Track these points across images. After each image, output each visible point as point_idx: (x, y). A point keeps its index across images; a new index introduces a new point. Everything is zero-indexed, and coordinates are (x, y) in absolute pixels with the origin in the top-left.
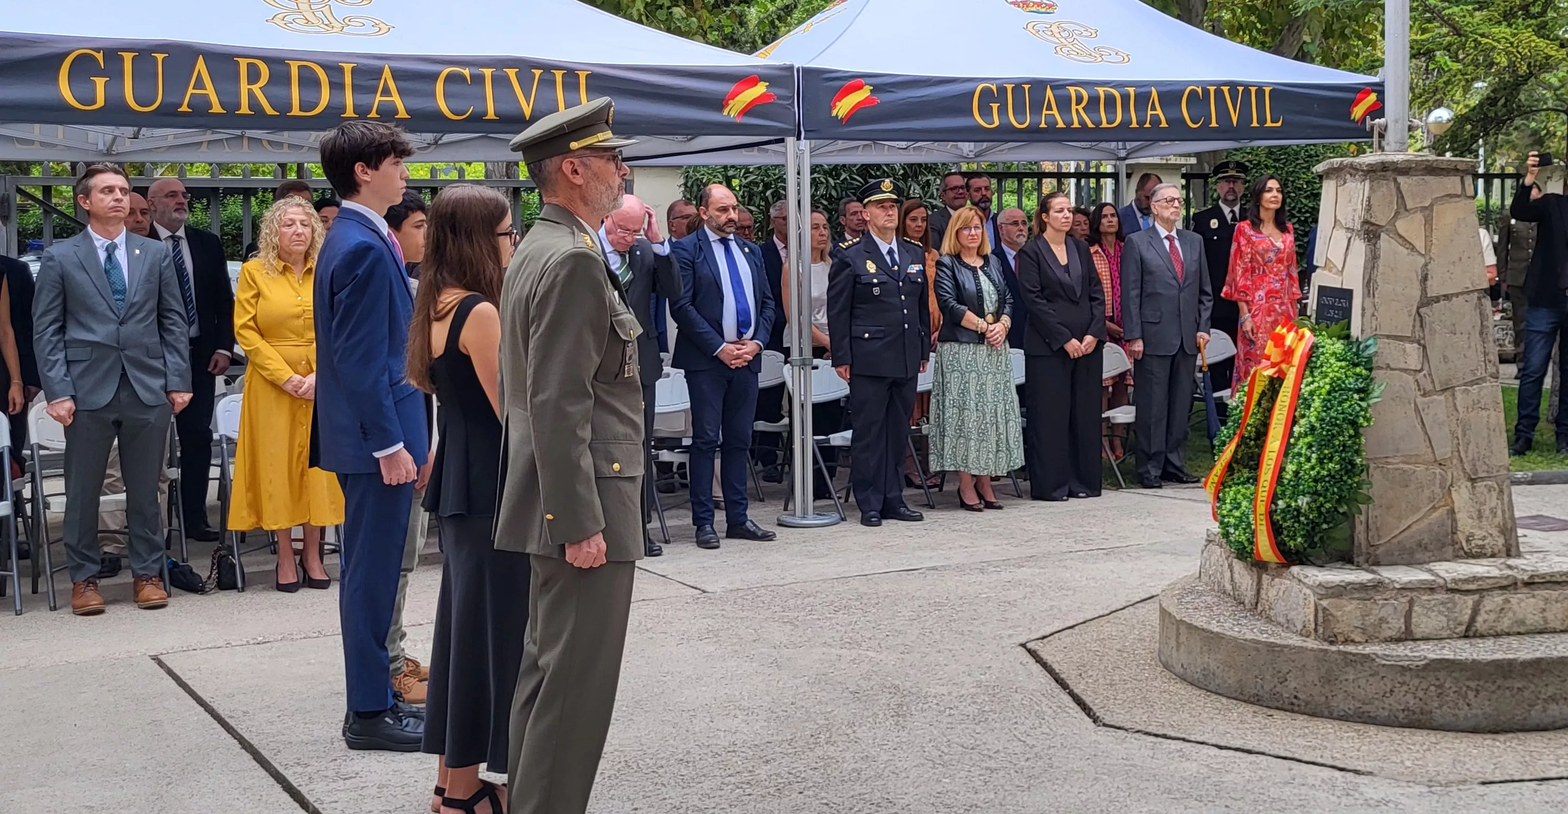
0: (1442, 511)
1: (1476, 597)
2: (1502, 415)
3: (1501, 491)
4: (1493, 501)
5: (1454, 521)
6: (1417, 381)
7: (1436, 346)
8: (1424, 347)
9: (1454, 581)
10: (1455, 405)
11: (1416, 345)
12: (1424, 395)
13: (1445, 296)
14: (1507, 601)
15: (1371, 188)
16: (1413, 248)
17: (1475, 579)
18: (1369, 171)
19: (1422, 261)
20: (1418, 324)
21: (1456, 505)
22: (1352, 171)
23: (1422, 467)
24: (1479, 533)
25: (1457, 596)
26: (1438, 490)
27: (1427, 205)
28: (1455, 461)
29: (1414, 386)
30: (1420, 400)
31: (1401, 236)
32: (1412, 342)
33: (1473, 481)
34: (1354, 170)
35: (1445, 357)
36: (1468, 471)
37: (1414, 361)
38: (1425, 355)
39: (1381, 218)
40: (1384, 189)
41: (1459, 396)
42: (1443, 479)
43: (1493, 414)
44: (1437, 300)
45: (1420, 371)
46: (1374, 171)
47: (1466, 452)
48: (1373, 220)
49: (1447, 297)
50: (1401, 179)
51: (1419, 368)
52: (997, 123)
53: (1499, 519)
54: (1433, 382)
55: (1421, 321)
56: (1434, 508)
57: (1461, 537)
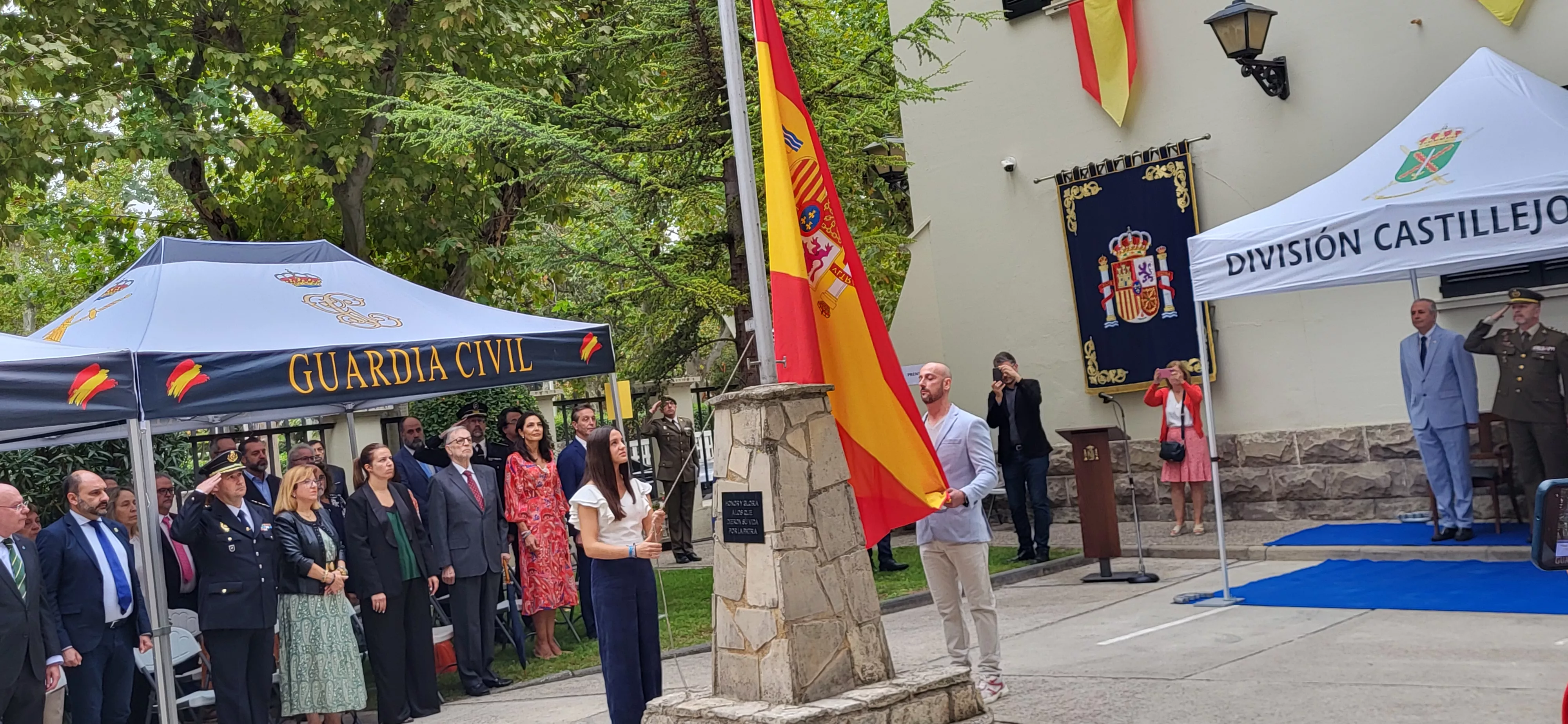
0: (843, 653)
1: (887, 711)
2: (871, 573)
3: (878, 630)
4: (874, 639)
5: (852, 658)
6: (815, 556)
7: (824, 525)
8: (816, 528)
9: (873, 702)
10: (841, 570)
11: (811, 528)
12: (821, 566)
13: (824, 488)
14: (906, 710)
15: (767, 413)
16: (799, 455)
17: (885, 698)
18: (764, 400)
19: (806, 464)
20: (810, 511)
21: (852, 646)
22: (746, 401)
23: (827, 621)
24: (869, 665)
25: (876, 713)
26: (839, 636)
27: (804, 421)
28: (847, 613)
29: (813, 560)
30: (819, 570)
31: (790, 447)
32: (808, 526)
33: (859, 625)
34: (749, 400)
35: (831, 535)
36: (856, 618)
37: (811, 541)
38: (818, 535)
39: (776, 435)
40: (775, 413)
41: (843, 562)
42: (841, 628)
43: (866, 572)
44: (819, 492)
45: (816, 548)
46: (767, 400)
47: (853, 604)
48: (771, 437)
49: (826, 489)
50: (785, 404)
51: (815, 545)
52: (311, 388)
53: (879, 652)
54: (825, 554)
55: (812, 509)
56: (838, 651)
57: (858, 670)
